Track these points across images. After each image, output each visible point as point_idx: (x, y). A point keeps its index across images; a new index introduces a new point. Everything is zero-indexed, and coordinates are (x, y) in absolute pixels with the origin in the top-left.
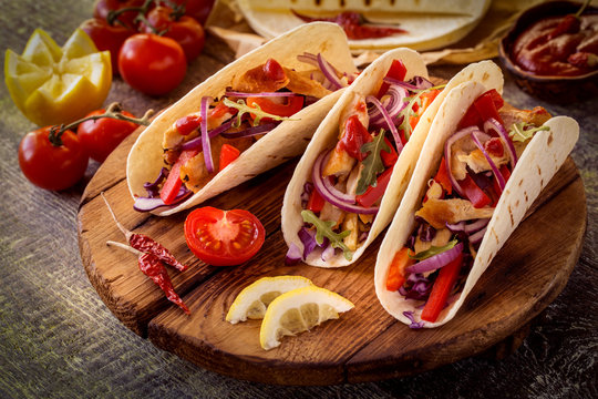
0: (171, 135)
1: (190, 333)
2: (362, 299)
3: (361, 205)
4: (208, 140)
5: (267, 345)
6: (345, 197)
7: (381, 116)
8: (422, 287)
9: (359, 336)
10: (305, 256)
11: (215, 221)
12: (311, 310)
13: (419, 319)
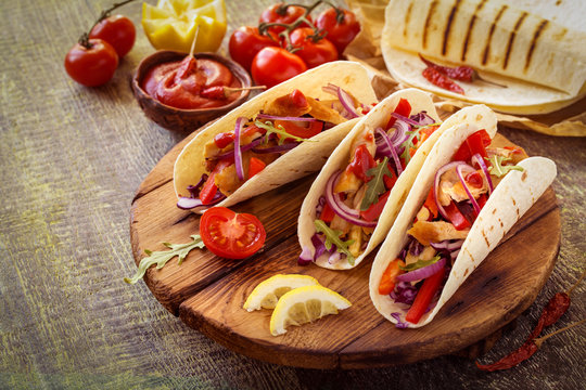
0: (210, 147)
1: (212, 317)
2: (359, 299)
3: (364, 219)
4: (240, 153)
5: (275, 331)
6: (352, 212)
7: (386, 146)
8: (409, 293)
9: (353, 330)
10: (315, 260)
12: (315, 306)
13: (404, 320)
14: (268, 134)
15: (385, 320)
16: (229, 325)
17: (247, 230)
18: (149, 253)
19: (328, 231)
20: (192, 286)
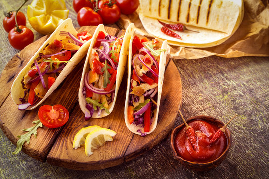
0: (26, 78)
1: (64, 158)
2: (119, 128)
3: (106, 91)
4: (42, 77)
5: (88, 154)
6: (100, 89)
7: (102, 55)
8: (141, 119)
9: (124, 143)
10: (91, 115)
11: (49, 111)
12: (101, 137)
13: (143, 132)
14: (51, 64)
15: (134, 134)
16: (74, 159)
17: (60, 113)
18: (20, 137)
19: (92, 102)
20: (47, 146)
